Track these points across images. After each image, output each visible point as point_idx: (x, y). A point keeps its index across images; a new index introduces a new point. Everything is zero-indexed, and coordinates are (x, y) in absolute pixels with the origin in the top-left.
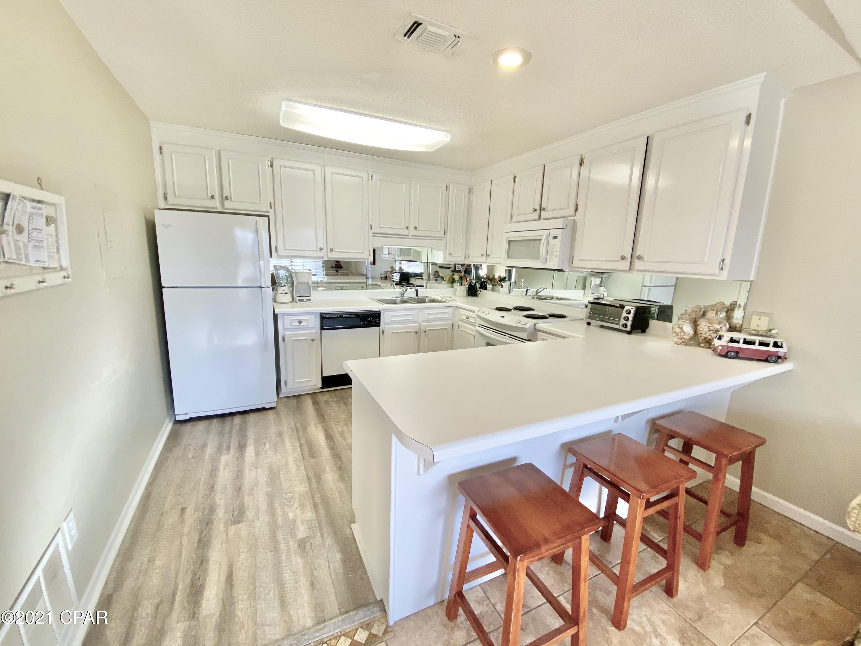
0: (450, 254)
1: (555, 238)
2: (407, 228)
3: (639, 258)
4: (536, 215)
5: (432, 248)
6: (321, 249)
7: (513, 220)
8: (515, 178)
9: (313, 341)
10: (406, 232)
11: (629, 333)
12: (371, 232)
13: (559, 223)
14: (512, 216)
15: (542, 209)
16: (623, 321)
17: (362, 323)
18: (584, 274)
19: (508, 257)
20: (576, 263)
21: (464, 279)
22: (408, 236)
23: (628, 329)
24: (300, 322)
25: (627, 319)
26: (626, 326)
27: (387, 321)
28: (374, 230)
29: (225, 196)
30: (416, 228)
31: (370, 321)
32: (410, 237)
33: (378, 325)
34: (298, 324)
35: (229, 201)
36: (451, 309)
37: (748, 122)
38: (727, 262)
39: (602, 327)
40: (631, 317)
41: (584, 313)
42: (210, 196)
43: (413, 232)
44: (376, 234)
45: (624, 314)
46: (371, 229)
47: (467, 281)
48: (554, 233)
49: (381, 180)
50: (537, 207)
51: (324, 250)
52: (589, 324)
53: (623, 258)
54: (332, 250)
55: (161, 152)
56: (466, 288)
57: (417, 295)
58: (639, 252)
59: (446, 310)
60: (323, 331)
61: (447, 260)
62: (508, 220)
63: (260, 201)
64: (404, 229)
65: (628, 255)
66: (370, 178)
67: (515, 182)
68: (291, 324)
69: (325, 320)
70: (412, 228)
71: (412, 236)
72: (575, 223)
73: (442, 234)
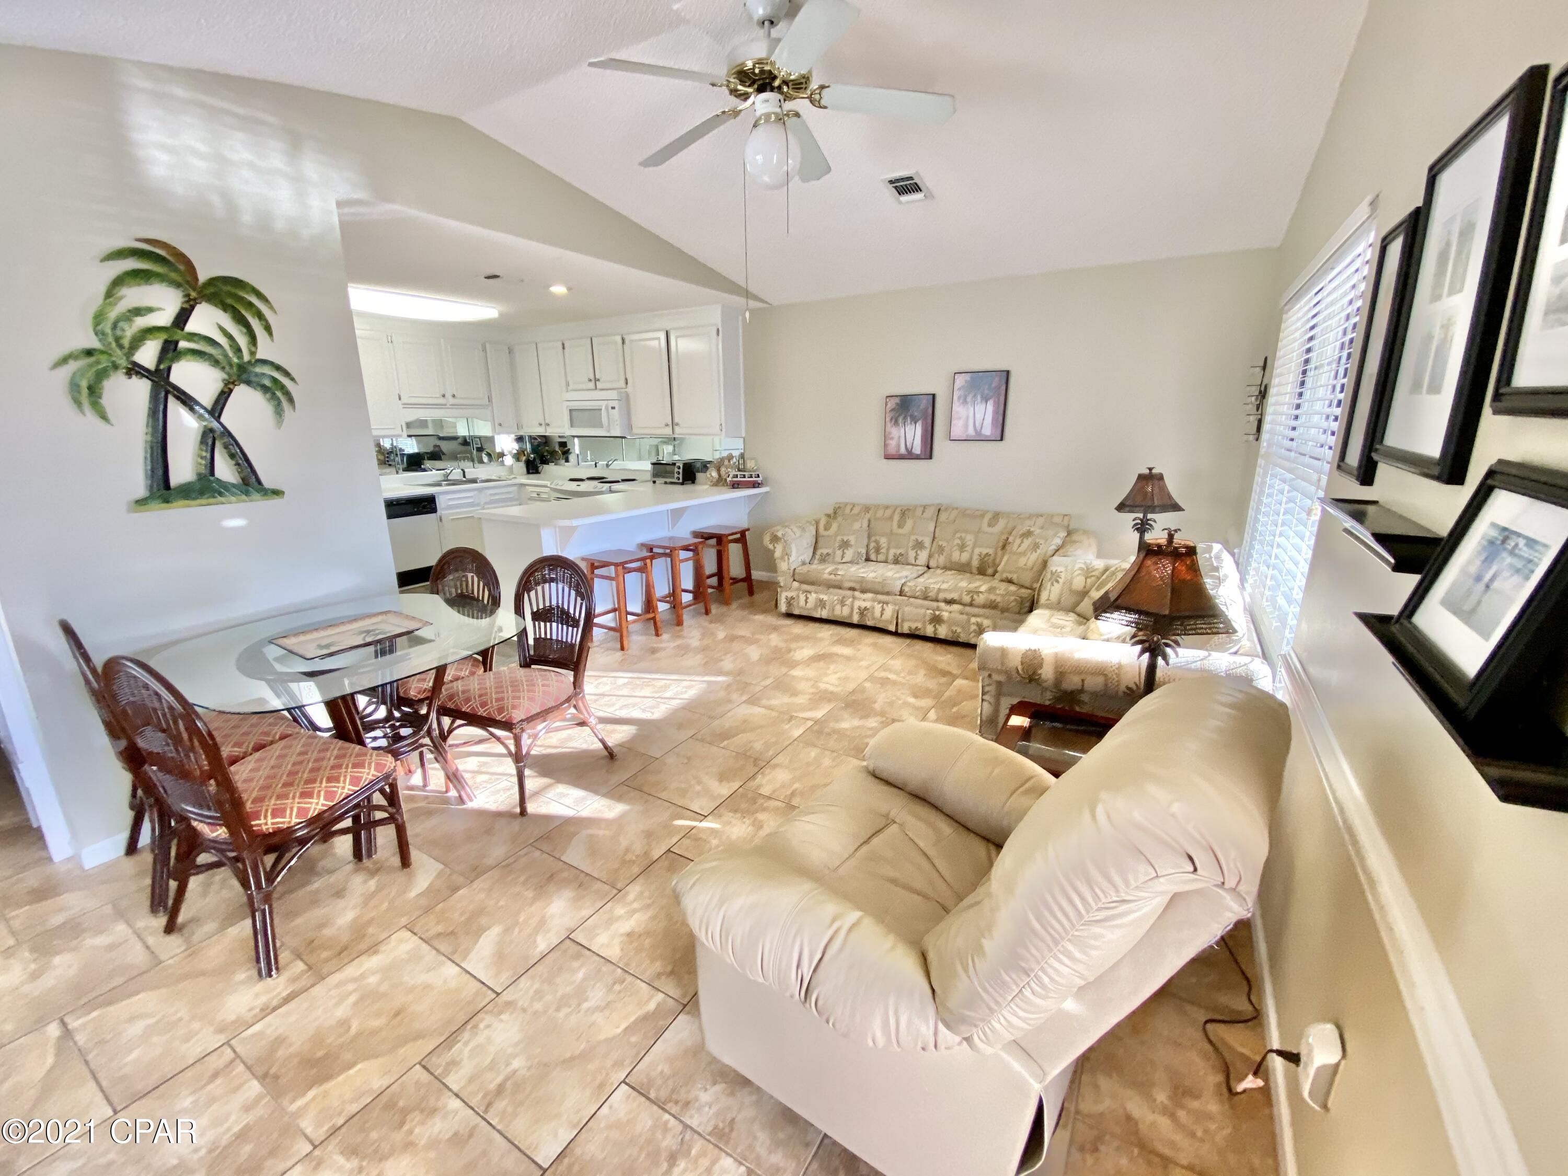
0: (500, 425)
1: (613, 408)
2: (444, 396)
3: (677, 424)
4: (592, 385)
5: (472, 418)
7: (570, 388)
8: (563, 344)
10: (442, 401)
11: (682, 484)
12: (400, 402)
13: (613, 395)
14: (568, 384)
15: (596, 380)
16: (676, 475)
17: (416, 510)
18: (655, 442)
19: (572, 426)
20: (635, 431)
22: (445, 405)
23: (681, 481)
25: (679, 473)
26: (679, 479)
27: (443, 506)
28: (404, 400)
30: (454, 396)
31: (424, 507)
32: (447, 406)
33: (434, 510)
36: (515, 488)
37: (718, 334)
38: (724, 425)
39: (666, 483)
40: (681, 471)
41: (648, 476)
43: (452, 401)
44: (408, 405)
45: (676, 470)
46: (400, 398)
48: (611, 404)
49: (403, 342)
50: (592, 377)
52: (654, 482)
53: (667, 425)
57: (464, 476)
58: (676, 420)
59: (510, 489)
62: (564, 389)
64: (439, 397)
65: (670, 423)
66: (389, 339)
67: (564, 348)
70: (448, 395)
71: (450, 405)
72: (627, 395)
73: (486, 401)
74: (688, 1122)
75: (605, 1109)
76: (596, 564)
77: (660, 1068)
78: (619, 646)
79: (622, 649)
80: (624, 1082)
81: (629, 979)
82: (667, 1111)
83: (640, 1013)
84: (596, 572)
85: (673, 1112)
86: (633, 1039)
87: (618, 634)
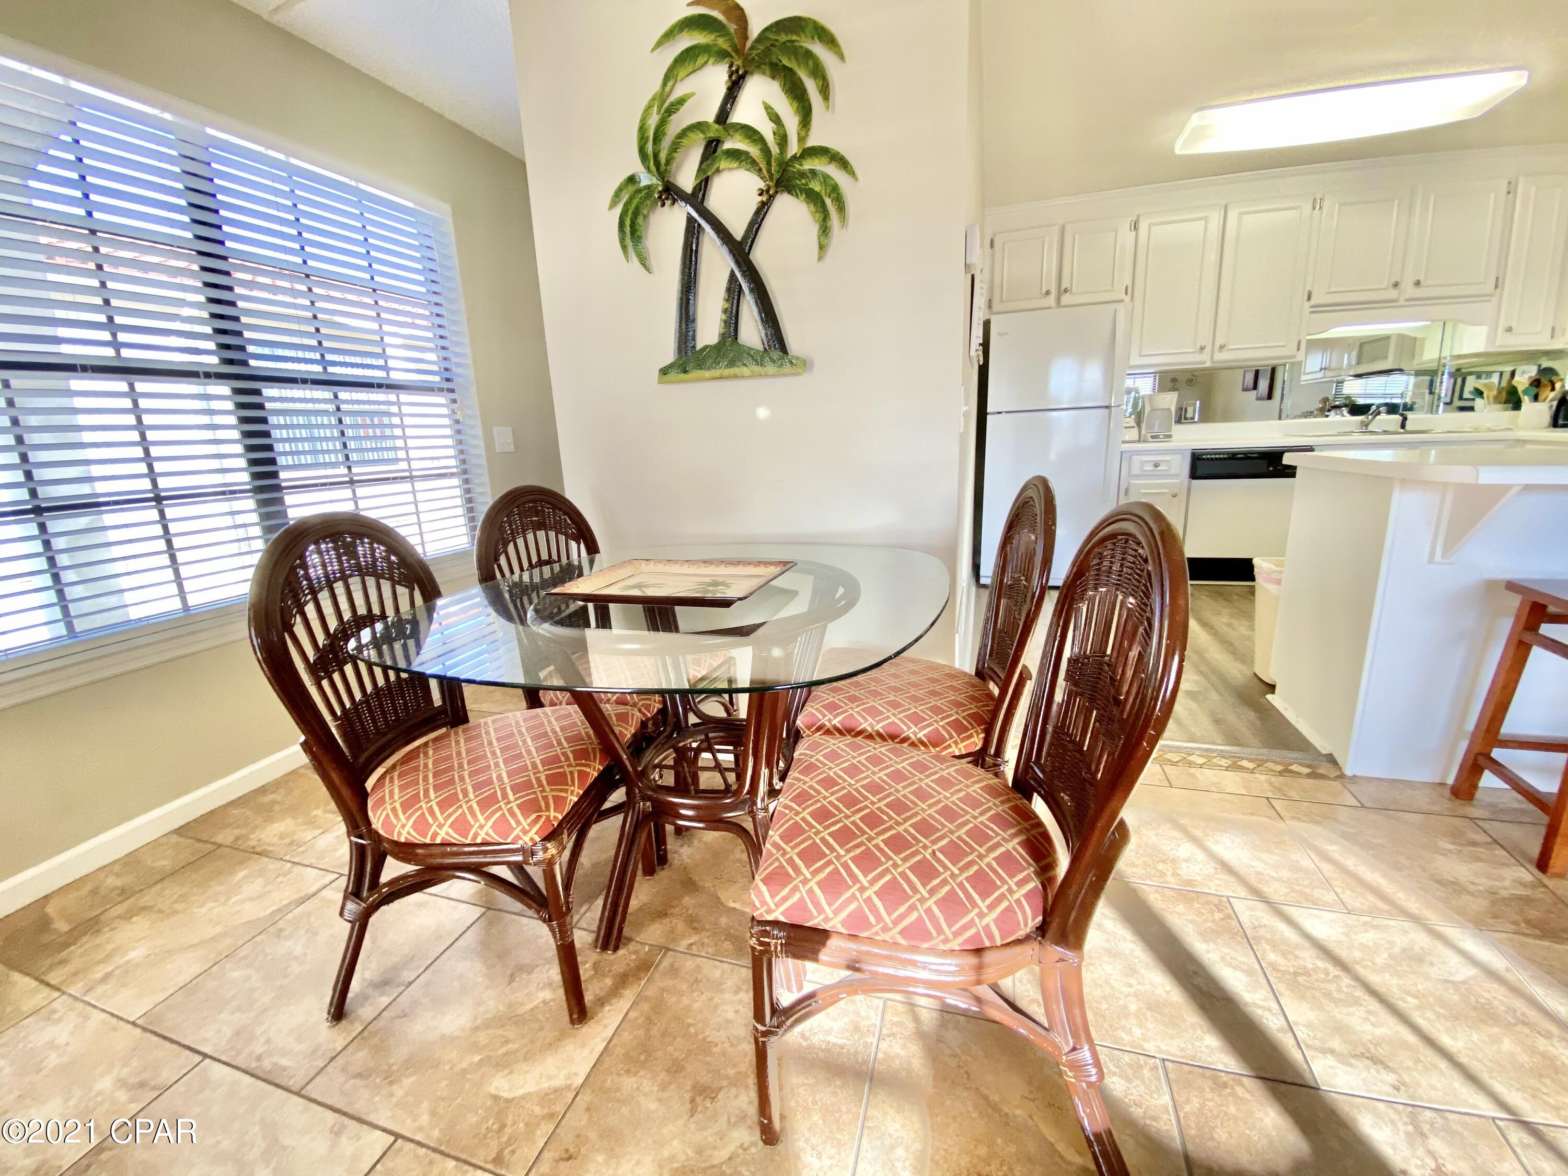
0: (1510, 332)
2: (1396, 285)
5: (1456, 322)
6: (1202, 348)
9: (1174, 496)
10: (1392, 294)
12: (1307, 304)
17: (1271, 469)
21: (1545, 386)
22: (1396, 301)
24: (1156, 465)
28: (1314, 301)
29: (1063, 288)
30: (1417, 283)
32: (1402, 302)
34: (1152, 468)
35: (1068, 294)
42: (1044, 291)
43: (1410, 292)
44: (1318, 309)
46: (1309, 299)
47: (1553, 389)
49: (1340, 205)
51: (1208, 349)
54: (1222, 347)
55: (992, 246)
56: (1551, 407)
60: (1194, 481)
61: (1497, 343)
63: (1113, 286)
64: (1386, 289)
66: (1317, 204)
68: (1142, 467)
69: (1199, 463)
70: (1407, 283)
71: (1407, 300)
73: (1489, 287)
76: (1552, 609)
78: (1535, 850)
79: (1543, 864)
84: (1546, 629)
87: (1546, 819)
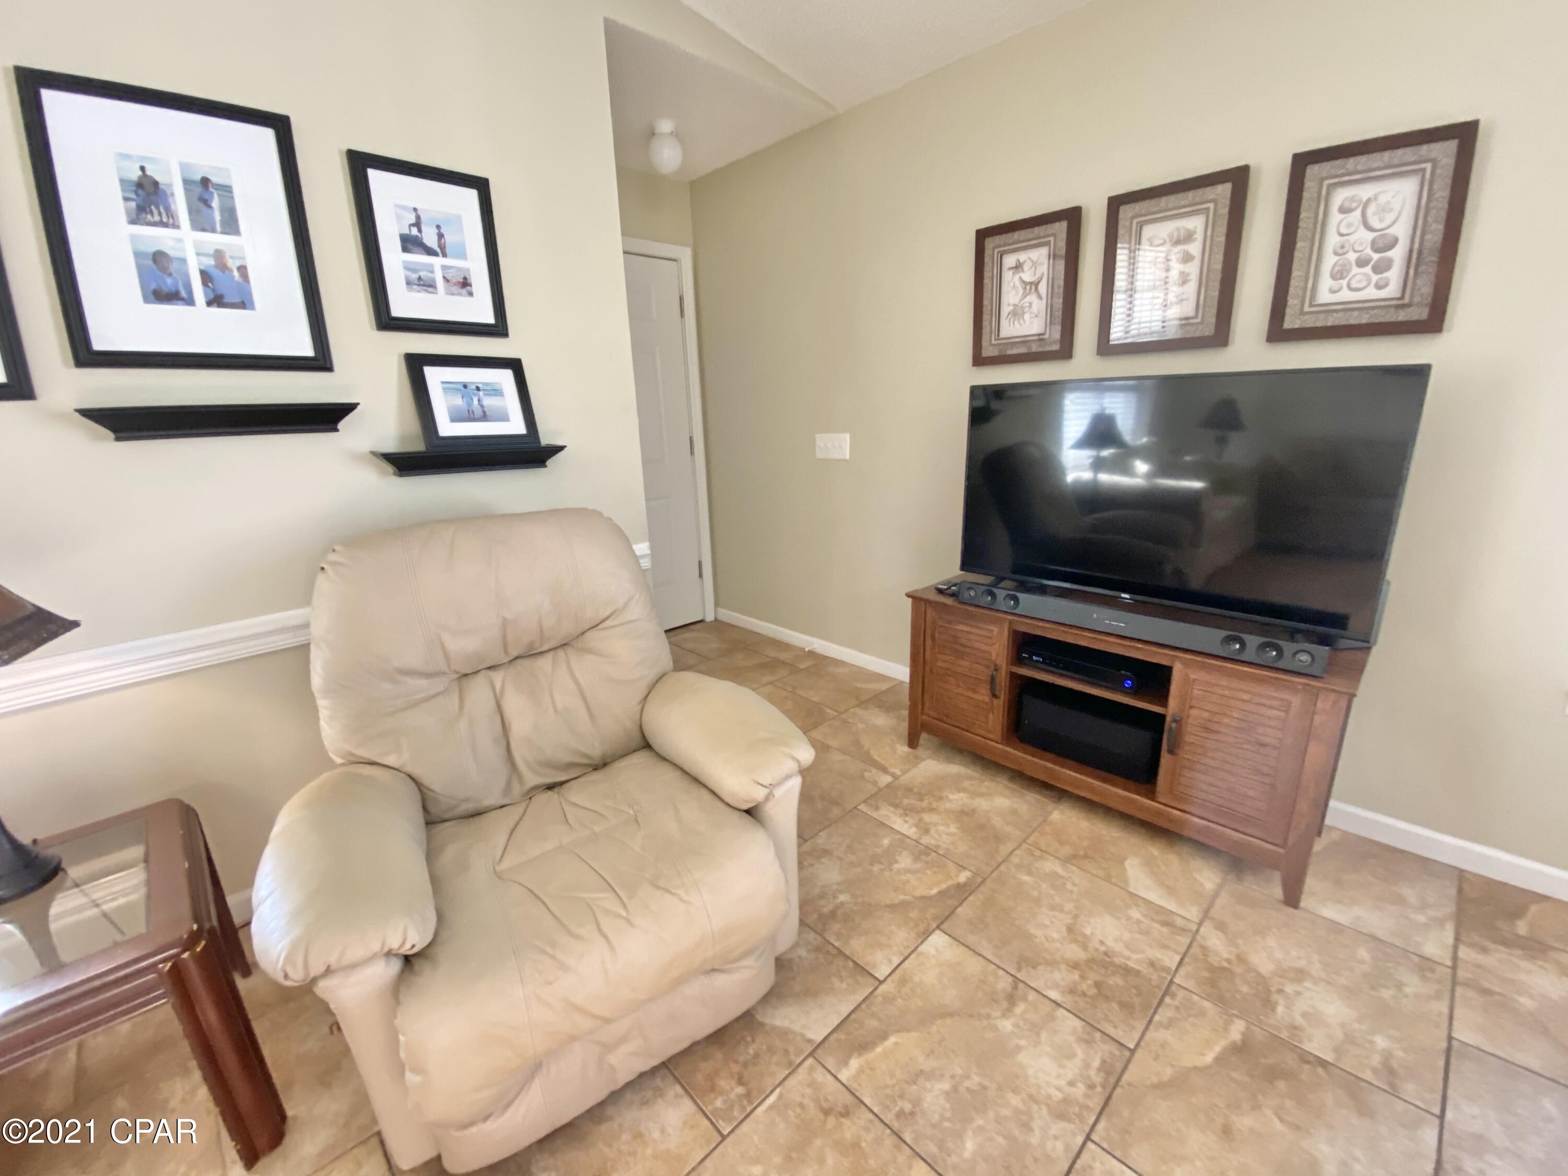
74: (818, 937)
75: (896, 960)
77: (844, 985)
80: (881, 982)
81: (889, 1117)
82: (837, 948)
83: (870, 1056)
85: (831, 947)
86: (874, 1023)
